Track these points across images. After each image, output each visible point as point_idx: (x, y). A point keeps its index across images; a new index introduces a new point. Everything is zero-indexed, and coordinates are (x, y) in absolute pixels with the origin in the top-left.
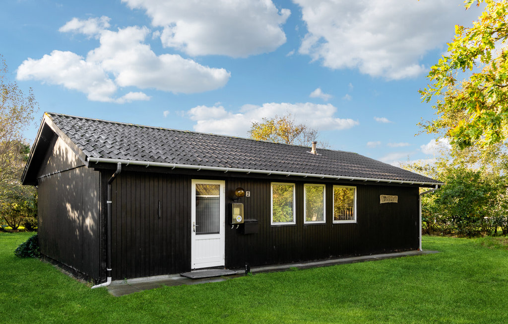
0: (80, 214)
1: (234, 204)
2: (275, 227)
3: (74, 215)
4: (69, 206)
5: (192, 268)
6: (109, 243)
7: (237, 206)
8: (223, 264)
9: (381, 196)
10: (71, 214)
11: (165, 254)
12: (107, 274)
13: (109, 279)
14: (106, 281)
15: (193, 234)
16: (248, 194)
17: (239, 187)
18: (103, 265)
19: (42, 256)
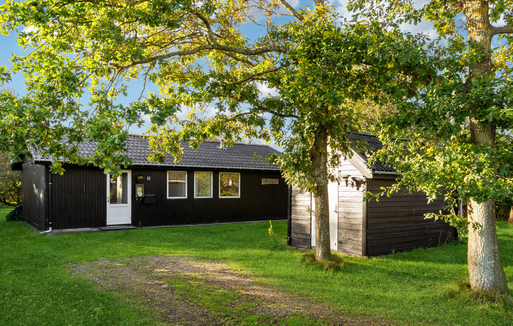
0: (38, 191)
1: (137, 185)
2: (171, 200)
3: (36, 191)
4: (34, 185)
5: (107, 224)
6: (50, 208)
7: (140, 186)
8: (131, 223)
9: (262, 179)
10: (35, 191)
11: (88, 215)
12: (49, 226)
13: (50, 228)
14: (48, 230)
15: (108, 204)
16: (149, 178)
17: (140, 174)
18: (47, 220)
19: (24, 220)
